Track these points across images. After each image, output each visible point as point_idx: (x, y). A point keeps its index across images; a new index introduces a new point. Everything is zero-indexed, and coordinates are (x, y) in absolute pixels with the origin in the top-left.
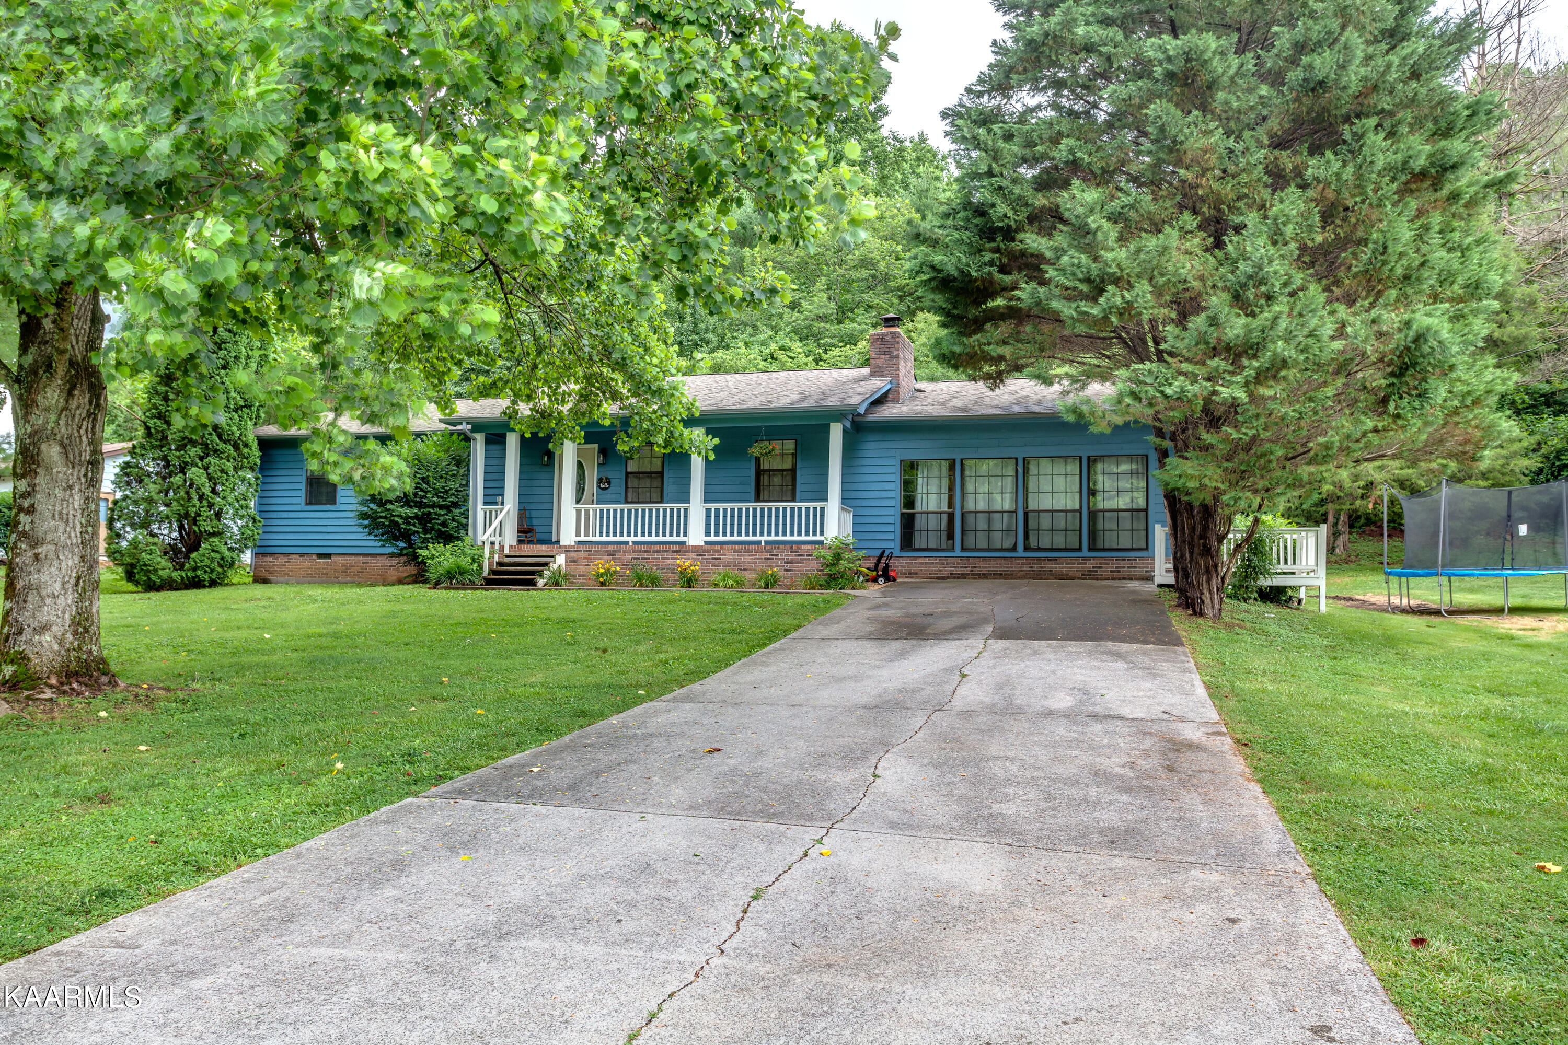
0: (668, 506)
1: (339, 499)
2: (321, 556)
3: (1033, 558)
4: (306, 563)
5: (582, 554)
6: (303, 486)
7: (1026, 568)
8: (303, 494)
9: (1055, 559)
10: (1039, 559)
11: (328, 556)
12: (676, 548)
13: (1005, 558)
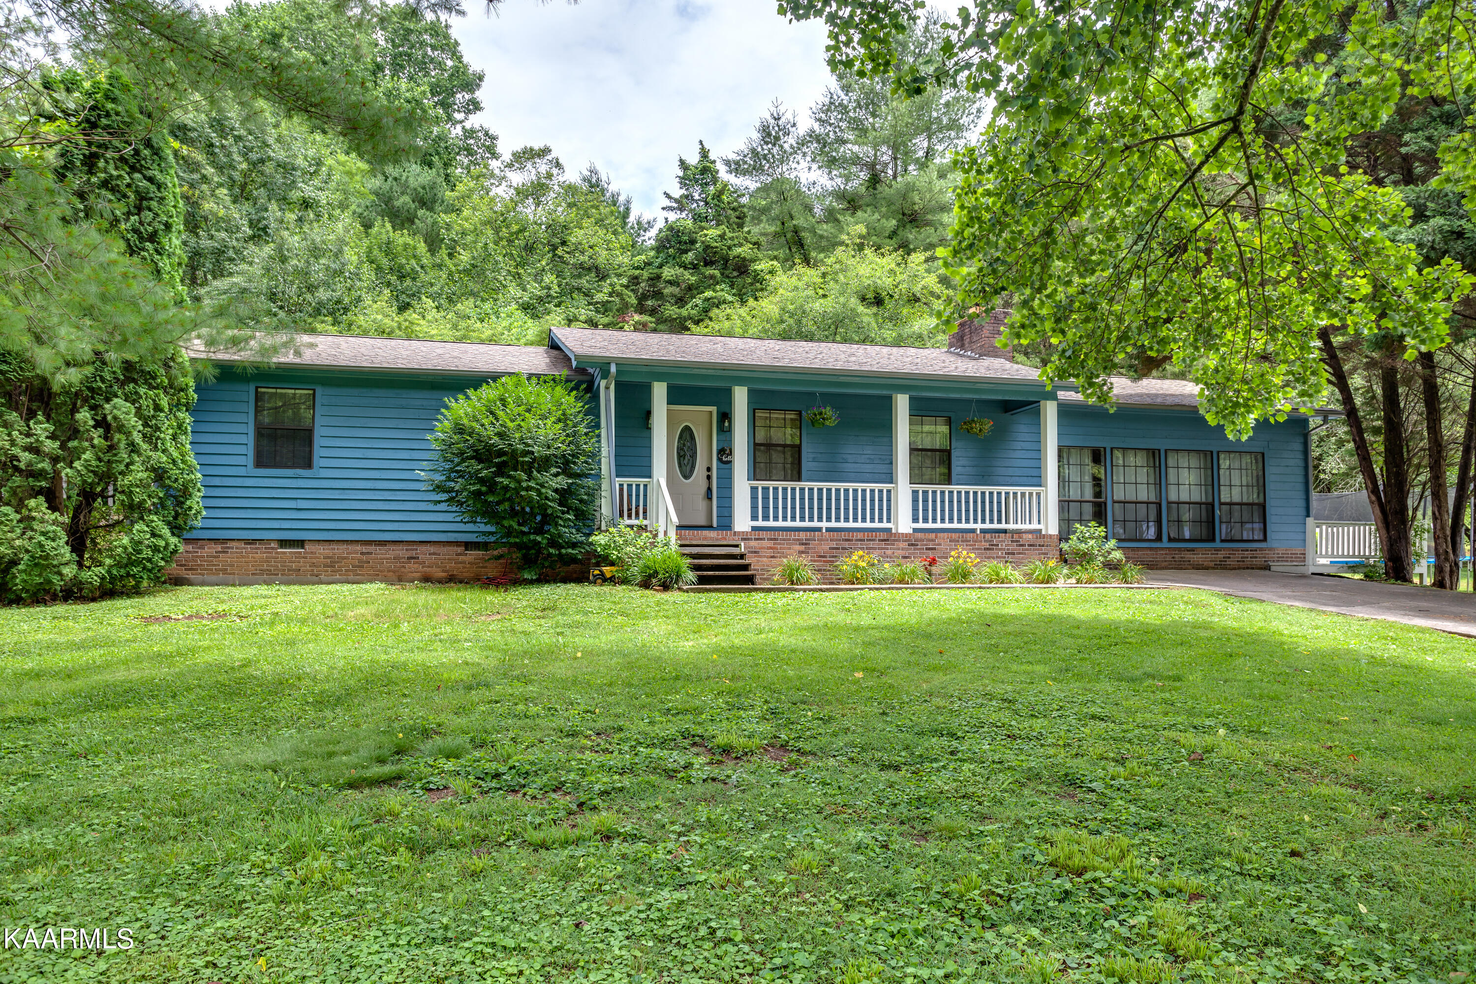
0: (807, 485)
1: (317, 461)
2: (283, 543)
3: (1175, 549)
4: (259, 554)
5: (766, 543)
6: (250, 440)
7: (1169, 558)
8: (251, 451)
9: (1193, 550)
10: (1180, 549)
11: (301, 543)
12: (883, 536)
13: (1151, 549)
